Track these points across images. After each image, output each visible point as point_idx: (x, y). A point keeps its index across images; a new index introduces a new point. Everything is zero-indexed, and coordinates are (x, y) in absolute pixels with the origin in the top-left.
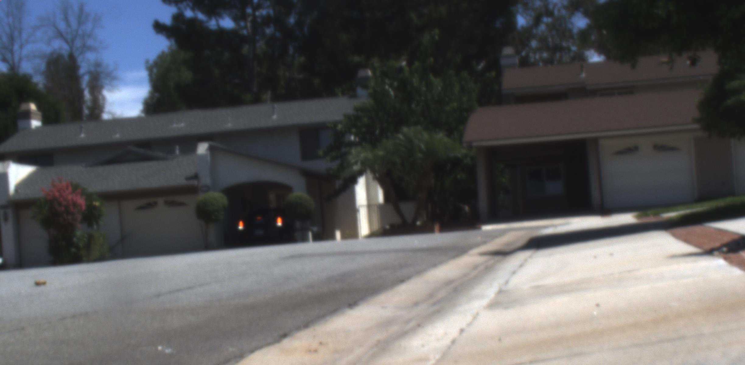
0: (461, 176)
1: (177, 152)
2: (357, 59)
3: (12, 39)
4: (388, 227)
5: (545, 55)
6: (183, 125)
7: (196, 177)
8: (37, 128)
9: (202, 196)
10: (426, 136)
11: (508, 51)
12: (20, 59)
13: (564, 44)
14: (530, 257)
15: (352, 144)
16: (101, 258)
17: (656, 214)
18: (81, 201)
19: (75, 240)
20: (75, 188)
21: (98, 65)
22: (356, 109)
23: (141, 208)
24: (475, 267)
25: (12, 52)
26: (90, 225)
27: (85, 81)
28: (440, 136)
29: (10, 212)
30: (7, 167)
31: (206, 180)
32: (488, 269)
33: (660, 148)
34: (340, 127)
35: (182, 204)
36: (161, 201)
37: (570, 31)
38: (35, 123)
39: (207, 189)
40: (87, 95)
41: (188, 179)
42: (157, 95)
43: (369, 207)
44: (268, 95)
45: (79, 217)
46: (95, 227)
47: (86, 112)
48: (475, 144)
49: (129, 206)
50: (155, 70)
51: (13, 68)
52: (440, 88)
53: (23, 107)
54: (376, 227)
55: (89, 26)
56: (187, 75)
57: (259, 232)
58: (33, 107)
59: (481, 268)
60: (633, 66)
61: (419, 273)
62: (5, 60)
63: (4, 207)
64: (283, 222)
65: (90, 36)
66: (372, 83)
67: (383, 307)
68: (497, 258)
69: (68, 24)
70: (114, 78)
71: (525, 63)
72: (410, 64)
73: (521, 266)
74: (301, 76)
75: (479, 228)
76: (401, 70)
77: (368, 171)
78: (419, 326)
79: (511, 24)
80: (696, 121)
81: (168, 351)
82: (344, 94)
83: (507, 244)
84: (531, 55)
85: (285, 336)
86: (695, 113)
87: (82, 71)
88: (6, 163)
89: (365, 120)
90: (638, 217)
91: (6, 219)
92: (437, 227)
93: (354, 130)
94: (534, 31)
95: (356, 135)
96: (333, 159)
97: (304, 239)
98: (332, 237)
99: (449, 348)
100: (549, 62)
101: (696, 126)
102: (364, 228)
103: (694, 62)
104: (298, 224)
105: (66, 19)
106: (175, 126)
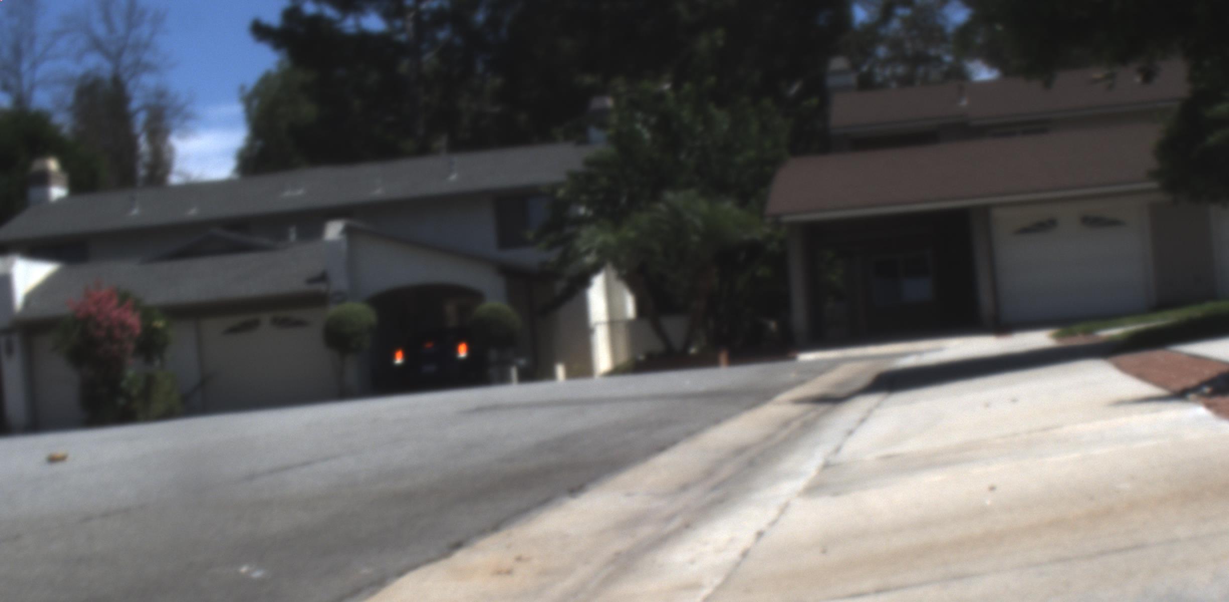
0: (763, 271)
1: (293, 236)
2: (588, 80)
3: (17, 53)
4: (641, 357)
5: (901, 70)
6: (300, 192)
7: (323, 278)
8: (61, 201)
9: (333, 310)
10: (703, 205)
11: (838, 63)
12: (32, 87)
13: (933, 52)
14: (878, 406)
15: (581, 221)
16: (168, 415)
17: (1088, 332)
18: (133, 320)
19: (124, 384)
20: (124, 297)
21: (161, 94)
22: (589, 163)
23: (233, 330)
24: (786, 423)
25: (18, 74)
26: (149, 359)
27: (140, 120)
28: (728, 205)
29: (16, 340)
30: (11, 265)
31: (339, 283)
32: (807, 427)
33: (1093, 222)
34: (561, 193)
35: (299, 323)
36: (266, 318)
37: (941, 29)
38: (57, 192)
39: (342, 297)
40: (144, 145)
41: (312, 281)
42: (259, 143)
43: (612, 323)
44: (442, 142)
45: (131, 346)
46: (157, 363)
47: (142, 172)
48: (787, 219)
49: (214, 327)
50: (256, 103)
51: (20, 100)
52: (725, 127)
53: (37, 165)
54: (623, 358)
55: (144, 31)
56: (308, 111)
57: (430, 369)
58: (53, 165)
59: (796, 425)
60: (1048, 84)
61: (690, 434)
62: (6, 88)
63: (8, 331)
64: (470, 350)
65: (147, 46)
66: (614, 119)
67: (629, 495)
68: (822, 408)
69: (111, 29)
70: (188, 117)
71: (866, 83)
72: (676, 86)
73: (863, 421)
74: (497, 109)
75: (793, 358)
76: (661, 97)
77: (609, 266)
78: (687, 526)
79: (843, 20)
80: (1154, 175)
81: (257, 574)
82: (567, 137)
83: (840, 384)
84: (877, 70)
85: (458, 546)
86: (1151, 163)
87: (135, 104)
88: (9, 259)
89: (604, 181)
90: (1057, 336)
91: (10, 350)
92: (723, 357)
93: (584, 197)
94: (882, 31)
95: (589, 205)
96: (551, 246)
97: (503, 379)
98: (549, 375)
99: (738, 565)
100: (906, 81)
101: (1153, 185)
102: (603, 359)
103: (1148, 76)
104: (493, 355)
105: (107, 18)
106: (288, 194)
